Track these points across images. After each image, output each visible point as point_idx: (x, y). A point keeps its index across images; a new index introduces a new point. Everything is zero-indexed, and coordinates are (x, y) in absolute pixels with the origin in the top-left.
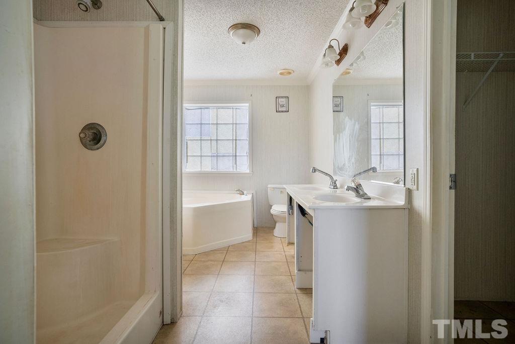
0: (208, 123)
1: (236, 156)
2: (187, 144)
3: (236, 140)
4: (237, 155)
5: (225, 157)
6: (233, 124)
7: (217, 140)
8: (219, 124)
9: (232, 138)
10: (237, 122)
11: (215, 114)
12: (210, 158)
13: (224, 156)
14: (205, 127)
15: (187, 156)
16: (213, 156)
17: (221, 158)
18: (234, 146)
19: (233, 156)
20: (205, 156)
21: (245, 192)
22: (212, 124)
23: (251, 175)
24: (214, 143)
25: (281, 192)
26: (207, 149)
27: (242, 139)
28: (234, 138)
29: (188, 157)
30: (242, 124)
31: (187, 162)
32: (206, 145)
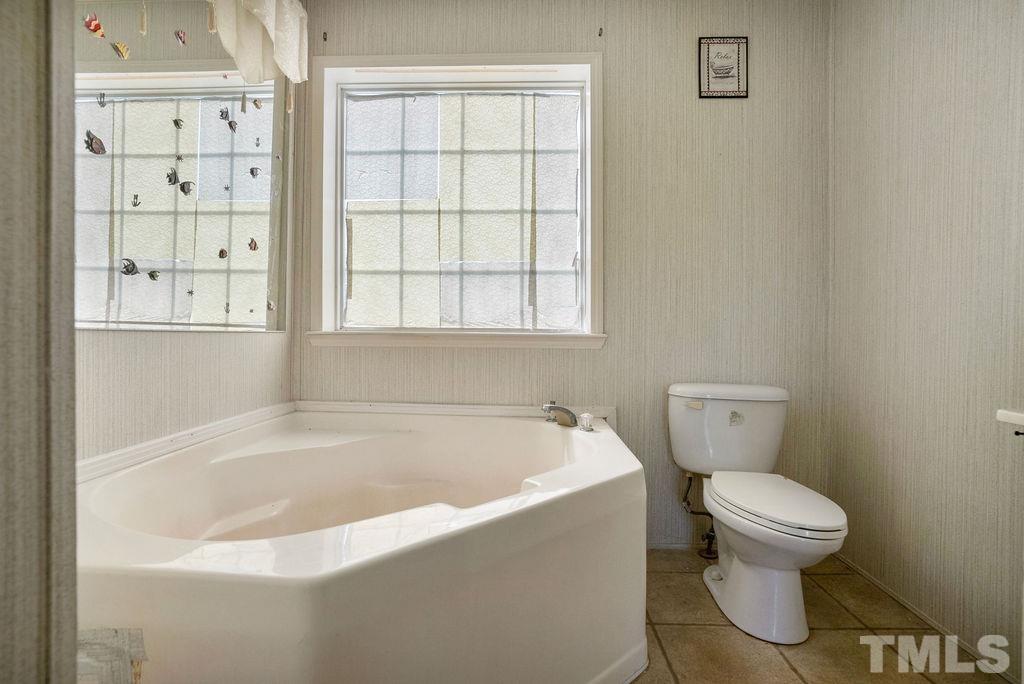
0: (428, 148)
1: (533, 273)
2: (349, 230)
3: (534, 212)
4: (539, 267)
5: (491, 278)
6: (523, 152)
7: (462, 212)
8: (472, 152)
9: (517, 207)
10: (539, 147)
11: (457, 116)
12: (435, 280)
13: (488, 273)
14: (418, 166)
15: (350, 272)
16: (449, 273)
17: (477, 280)
18: (528, 235)
19: (522, 273)
20: (417, 273)
21: (585, 417)
22: (443, 152)
23: (601, 343)
24: (451, 224)
25: (734, 414)
26: (424, 244)
27: (556, 207)
28: (528, 206)
29: (355, 277)
30: (558, 152)
31: (349, 296)
32: (421, 230)
